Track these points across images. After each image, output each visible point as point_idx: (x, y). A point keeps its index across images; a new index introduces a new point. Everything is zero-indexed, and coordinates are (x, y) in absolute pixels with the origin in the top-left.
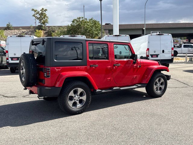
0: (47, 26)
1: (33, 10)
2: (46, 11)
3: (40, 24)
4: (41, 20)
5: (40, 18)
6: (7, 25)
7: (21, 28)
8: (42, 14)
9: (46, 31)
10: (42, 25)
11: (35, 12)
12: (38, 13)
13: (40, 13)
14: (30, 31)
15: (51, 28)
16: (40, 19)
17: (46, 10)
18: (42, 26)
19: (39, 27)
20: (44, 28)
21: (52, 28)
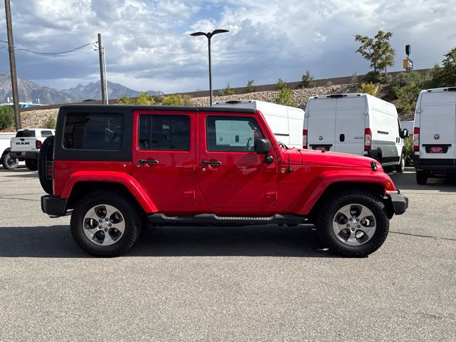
0: (389, 73)
1: (358, 38)
2: (389, 37)
3: (373, 69)
4: (375, 58)
5: (372, 55)
6: (304, 76)
7: (330, 83)
8: (379, 45)
9: (385, 85)
10: (378, 70)
11: (363, 42)
12: (370, 44)
13: (374, 43)
14: (348, 88)
15: (398, 76)
16: (373, 57)
17: (389, 35)
18: (377, 73)
19: (372, 76)
20: (381, 78)
21: (401, 77)
